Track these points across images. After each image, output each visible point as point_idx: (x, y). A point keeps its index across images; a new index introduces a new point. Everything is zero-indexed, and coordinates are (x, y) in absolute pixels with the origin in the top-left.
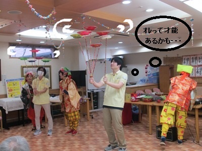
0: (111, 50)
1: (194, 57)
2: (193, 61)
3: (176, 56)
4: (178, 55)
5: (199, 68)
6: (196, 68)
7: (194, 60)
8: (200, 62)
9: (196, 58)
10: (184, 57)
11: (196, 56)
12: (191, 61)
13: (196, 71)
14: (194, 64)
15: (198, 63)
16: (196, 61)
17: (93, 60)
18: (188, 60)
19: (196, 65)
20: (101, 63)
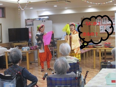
0: (37, 11)
6: (106, 26)
7: (105, 20)
12: (102, 21)
14: (104, 23)
15: (108, 22)
16: (106, 21)
17: (28, 19)
18: (100, 20)
19: (106, 24)
20: (43, 21)
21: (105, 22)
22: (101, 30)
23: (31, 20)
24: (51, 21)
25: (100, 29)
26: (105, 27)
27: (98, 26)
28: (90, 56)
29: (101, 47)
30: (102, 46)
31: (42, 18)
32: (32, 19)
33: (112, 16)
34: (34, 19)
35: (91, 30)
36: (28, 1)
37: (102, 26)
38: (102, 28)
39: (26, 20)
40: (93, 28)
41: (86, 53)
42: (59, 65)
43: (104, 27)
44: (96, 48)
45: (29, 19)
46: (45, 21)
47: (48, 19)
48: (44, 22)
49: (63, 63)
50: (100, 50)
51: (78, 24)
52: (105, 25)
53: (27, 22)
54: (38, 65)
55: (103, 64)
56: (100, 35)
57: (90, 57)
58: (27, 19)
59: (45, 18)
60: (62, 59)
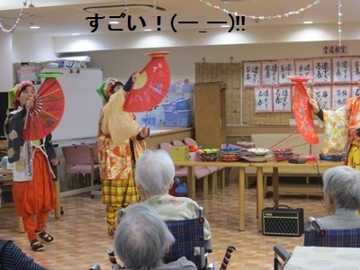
0: (54, 38)
1: (271, 65)
2: (268, 75)
3: (229, 61)
4: (232, 58)
5: (281, 91)
6: (275, 91)
7: (271, 72)
8: (283, 77)
9: (275, 68)
10: (246, 65)
11: (274, 63)
12: (264, 73)
13: (275, 96)
14: (269, 81)
15: (281, 78)
16: (276, 75)
17: (23, 64)
18: (256, 72)
19: (276, 83)
20: (71, 72)
21: (272, 77)
22: (260, 102)
23: (34, 68)
24: (99, 73)
25: (257, 99)
26: (272, 94)
27: (248, 91)
28: (222, 187)
29: (263, 159)
30: (266, 157)
31: (69, 61)
32: (36, 64)
33: (295, 60)
34: (41, 64)
35: (229, 102)
36: (25, 4)
37: (264, 90)
38: (263, 98)
39: (16, 67)
40: (232, 96)
41: (210, 176)
42: (133, 238)
43: (270, 93)
44: (247, 161)
45: (26, 64)
46: (78, 72)
47: (88, 65)
48: (75, 74)
49: (148, 229)
50: (261, 168)
51: (186, 81)
52: (272, 87)
53: (19, 72)
54: (53, 216)
55: (269, 215)
56: (255, 118)
57: (224, 189)
58: (20, 62)
59: (78, 62)
60: (143, 212)
